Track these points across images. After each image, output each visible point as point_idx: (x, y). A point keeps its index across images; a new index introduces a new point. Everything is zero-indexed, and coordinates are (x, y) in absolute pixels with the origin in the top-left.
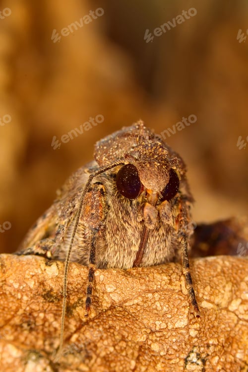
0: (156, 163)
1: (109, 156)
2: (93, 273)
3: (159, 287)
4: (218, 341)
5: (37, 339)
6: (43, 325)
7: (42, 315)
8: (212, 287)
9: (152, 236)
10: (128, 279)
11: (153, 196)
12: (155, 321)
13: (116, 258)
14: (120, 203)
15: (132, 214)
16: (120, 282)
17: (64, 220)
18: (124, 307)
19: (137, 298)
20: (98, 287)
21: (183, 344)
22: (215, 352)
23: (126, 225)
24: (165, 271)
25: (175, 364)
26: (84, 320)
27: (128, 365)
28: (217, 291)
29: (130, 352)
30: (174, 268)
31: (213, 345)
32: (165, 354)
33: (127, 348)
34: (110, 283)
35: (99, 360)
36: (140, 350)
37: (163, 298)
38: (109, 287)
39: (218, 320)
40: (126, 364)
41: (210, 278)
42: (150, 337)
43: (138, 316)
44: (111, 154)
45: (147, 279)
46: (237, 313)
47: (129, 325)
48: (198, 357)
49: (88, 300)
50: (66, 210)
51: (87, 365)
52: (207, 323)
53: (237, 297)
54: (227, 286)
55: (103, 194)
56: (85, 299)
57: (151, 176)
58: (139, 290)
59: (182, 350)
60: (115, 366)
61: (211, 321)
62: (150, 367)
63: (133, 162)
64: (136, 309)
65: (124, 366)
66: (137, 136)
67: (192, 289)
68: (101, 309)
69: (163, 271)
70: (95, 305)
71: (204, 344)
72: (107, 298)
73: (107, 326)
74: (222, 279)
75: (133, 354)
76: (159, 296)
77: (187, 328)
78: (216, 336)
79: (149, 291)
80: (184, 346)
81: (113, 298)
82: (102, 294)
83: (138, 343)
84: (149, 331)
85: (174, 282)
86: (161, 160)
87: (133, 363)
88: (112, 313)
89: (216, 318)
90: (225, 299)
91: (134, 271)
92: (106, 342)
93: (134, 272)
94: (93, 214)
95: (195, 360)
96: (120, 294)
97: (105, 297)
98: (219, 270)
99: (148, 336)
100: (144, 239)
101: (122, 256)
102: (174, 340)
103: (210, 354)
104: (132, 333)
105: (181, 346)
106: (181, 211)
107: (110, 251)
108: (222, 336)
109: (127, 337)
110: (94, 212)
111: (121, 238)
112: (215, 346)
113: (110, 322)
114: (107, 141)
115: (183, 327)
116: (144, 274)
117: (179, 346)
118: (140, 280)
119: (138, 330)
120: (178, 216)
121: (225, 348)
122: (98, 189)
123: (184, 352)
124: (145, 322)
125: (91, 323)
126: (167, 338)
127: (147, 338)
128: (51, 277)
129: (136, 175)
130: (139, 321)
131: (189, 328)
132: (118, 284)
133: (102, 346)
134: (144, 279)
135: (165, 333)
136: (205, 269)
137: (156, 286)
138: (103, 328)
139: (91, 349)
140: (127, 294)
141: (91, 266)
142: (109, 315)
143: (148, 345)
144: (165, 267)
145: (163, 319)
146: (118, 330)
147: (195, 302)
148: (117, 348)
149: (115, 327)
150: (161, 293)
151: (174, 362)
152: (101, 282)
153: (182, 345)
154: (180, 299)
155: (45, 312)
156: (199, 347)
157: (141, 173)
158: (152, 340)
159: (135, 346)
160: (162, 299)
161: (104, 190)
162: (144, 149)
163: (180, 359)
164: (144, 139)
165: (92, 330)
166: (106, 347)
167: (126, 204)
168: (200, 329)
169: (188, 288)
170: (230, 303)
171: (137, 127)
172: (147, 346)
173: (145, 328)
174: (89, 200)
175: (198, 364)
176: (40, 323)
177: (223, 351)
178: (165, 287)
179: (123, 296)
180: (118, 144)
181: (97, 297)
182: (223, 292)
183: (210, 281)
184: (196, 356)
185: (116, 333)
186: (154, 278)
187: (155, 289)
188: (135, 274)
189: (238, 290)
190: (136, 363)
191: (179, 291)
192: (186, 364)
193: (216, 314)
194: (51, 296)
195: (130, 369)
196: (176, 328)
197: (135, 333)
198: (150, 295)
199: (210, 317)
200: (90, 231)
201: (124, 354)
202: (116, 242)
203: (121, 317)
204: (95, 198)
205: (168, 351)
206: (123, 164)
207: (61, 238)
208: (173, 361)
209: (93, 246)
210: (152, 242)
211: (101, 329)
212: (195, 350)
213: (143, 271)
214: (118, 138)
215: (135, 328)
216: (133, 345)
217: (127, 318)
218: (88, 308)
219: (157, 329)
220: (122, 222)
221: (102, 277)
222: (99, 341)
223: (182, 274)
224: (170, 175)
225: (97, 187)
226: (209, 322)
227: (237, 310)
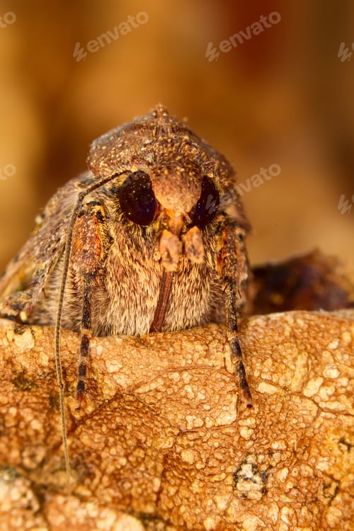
0: (178, 168)
1: (110, 160)
2: (88, 342)
3: (190, 362)
4: (287, 445)
5: (9, 448)
6: (17, 426)
7: (13, 411)
8: (275, 361)
9: (179, 283)
10: (140, 352)
11: (176, 221)
12: (186, 415)
13: (123, 318)
14: (128, 232)
15: (145, 250)
16: (128, 357)
17: (44, 261)
18: (136, 395)
19: (155, 380)
20: (95, 365)
21: (231, 450)
22: (281, 461)
23: (137, 267)
24: (199, 337)
25: (219, 482)
26: (77, 416)
27: (149, 485)
28: (283, 367)
29: (151, 464)
30: (215, 332)
31: (277, 450)
32: (203, 466)
33: (146, 459)
34: (113, 358)
35: (105, 479)
36: (165, 462)
37: (196, 379)
38: (112, 364)
39: (286, 411)
40: (146, 484)
41: (272, 347)
42: (179, 441)
43: (159, 408)
44: (113, 156)
45: (171, 350)
46: (317, 399)
47: (147, 422)
48: (255, 470)
49: (81, 385)
50: (47, 246)
51: (89, 487)
52: (268, 417)
53: (316, 376)
54: (299, 357)
55: (101, 220)
56: (75, 385)
57: (170, 189)
58: (159, 368)
59: (229, 460)
60: (131, 488)
61: (275, 414)
62: (182, 487)
63: (144, 168)
64: (154, 397)
65: (144, 487)
66: (152, 128)
67: (241, 363)
68: (102, 399)
69: (196, 337)
70: (91, 394)
71: (264, 451)
72: (108, 382)
73: (113, 426)
74: (291, 348)
75: (155, 468)
76: (190, 376)
77: (236, 425)
78: (283, 436)
79: (175, 370)
80: (232, 454)
81: (118, 381)
82: (101, 376)
83: (161, 451)
84: (176, 432)
85: (214, 354)
86: (187, 164)
87: (157, 482)
88: (119, 404)
89: (282, 409)
90: (296, 379)
91: (151, 338)
92: (113, 451)
93: (152, 340)
94: (85, 251)
95: (250, 475)
96: (128, 375)
97: (107, 380)
98: (287, 333)
99: (176, 439)
100: (164, 288)
101: (132, 315)
102: (216, 444)
103: (274, 464)
104: (151, 435)
105: (227, 454)
106: (225, 243)
107: (114, 307)
108: (294, 436)
109: (145, 443)
110: (87, 247)
111: (130, 288)
112: (282, 452)
113: (118, 419)
114: (108, 138)
115: (230, 423)
116: (166, 342)
117: (225, 454)
118: (159, 351)
119: (160, 430)
120: (221, 251)
121: (298, 456)
122: (94, 213)
123: (232, 463)
124: (170, 417)
125: (88, 422)
126: (205, 442)
127: (175, 443)
128: (22, 352)
129: (148, 188)
130: (161, 415)
131: (239, 426)
132: (124, 360)
133: (108, 457)
134: (165, 350)
135: (201, 434)
136: (265, 333)
137: (184, 361)
138: (108, 428)
139: (92, 462)
140: (139, 374)
141: (84, 331)
142: (115, 408)
143: (177, 453)
144: (200, 331)
145: (197, 412)
146: (131, 432)
147: (245, 385)
148: (131, 458)
149: (126, 427)
150: (194, 371)
151: (217, 480)
152: (98, 358)
153: (229, 452)
154: (224, 381)
155: (17, 405)
156: (256, 455)
157: (155, 184)
158: (182, 446)
159: (157, 455)
160: (195, 381)
161: (103, 214)
162: (161, 147)
163: (227, 474)
164: (163, 131)
165: (91, 432)
166: (114, 458)
167: (136, 233)
168: (257, 426)
169: (234, 362)
170: (304, 384)
171: (154, 114)
172: (175, 456)
173: (171, 426)
174: (80, 229)
175: (255, 482)
176: (11, 423)
177: (295, 460)
178: (200, 362)
179: (134, 378)
180: (124, 141)
181: (95, 381)
182: (293, 367)
183: (272, 351)
184: (251, 469)
185: (127, 436)
186: (181, 349)
187: (183, 365)
188: (152, 342)
189: (317, 364)
190: (162, 481)
191: (222, 368)
192: (237, 482)
193: (283, 403)
194: (26, 380)
195: (154, 492)
196: (219, 426)
197: (156, 435)
198: (176, 375)
199: (273, 407)
200: (83, 278)
201: (142, 468)
202: (123, 294)
203: (133, 410)
204: (88, 226)
205: (207, 463)
206: (130, 171)
207: (40, 291)
208: (216, 478)
209: (86, 300)
210: (179, 292)
211: (104, 429)
212: (250, 459)
213: (166, 338)
214: (124, 133)
215: (156, 428)
216: (155, 454)
217: (143, 413)
218: (81, 397)
219: (189, 428)
220: (131, 262)
221: (100, 349)
222: (103, 449)
223: (227, 341)
224: (203, 187)
225: (91, 210)
226: (272, 414)
227: (315, 395)
